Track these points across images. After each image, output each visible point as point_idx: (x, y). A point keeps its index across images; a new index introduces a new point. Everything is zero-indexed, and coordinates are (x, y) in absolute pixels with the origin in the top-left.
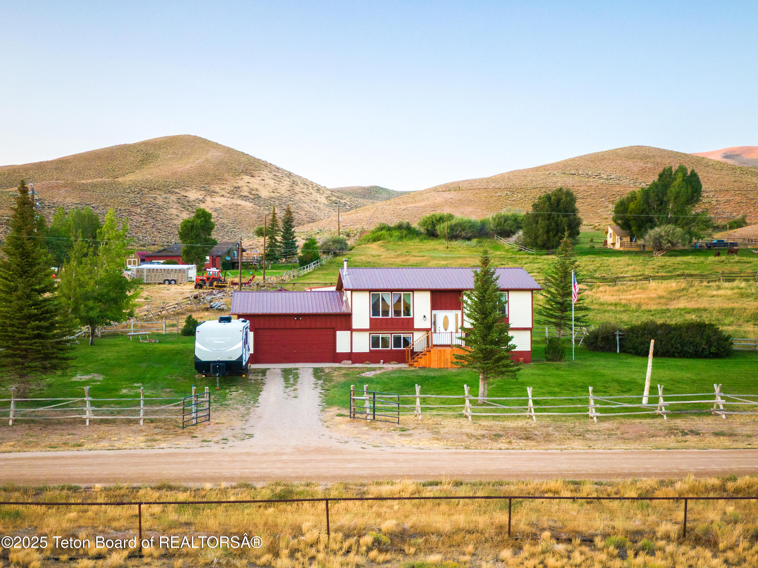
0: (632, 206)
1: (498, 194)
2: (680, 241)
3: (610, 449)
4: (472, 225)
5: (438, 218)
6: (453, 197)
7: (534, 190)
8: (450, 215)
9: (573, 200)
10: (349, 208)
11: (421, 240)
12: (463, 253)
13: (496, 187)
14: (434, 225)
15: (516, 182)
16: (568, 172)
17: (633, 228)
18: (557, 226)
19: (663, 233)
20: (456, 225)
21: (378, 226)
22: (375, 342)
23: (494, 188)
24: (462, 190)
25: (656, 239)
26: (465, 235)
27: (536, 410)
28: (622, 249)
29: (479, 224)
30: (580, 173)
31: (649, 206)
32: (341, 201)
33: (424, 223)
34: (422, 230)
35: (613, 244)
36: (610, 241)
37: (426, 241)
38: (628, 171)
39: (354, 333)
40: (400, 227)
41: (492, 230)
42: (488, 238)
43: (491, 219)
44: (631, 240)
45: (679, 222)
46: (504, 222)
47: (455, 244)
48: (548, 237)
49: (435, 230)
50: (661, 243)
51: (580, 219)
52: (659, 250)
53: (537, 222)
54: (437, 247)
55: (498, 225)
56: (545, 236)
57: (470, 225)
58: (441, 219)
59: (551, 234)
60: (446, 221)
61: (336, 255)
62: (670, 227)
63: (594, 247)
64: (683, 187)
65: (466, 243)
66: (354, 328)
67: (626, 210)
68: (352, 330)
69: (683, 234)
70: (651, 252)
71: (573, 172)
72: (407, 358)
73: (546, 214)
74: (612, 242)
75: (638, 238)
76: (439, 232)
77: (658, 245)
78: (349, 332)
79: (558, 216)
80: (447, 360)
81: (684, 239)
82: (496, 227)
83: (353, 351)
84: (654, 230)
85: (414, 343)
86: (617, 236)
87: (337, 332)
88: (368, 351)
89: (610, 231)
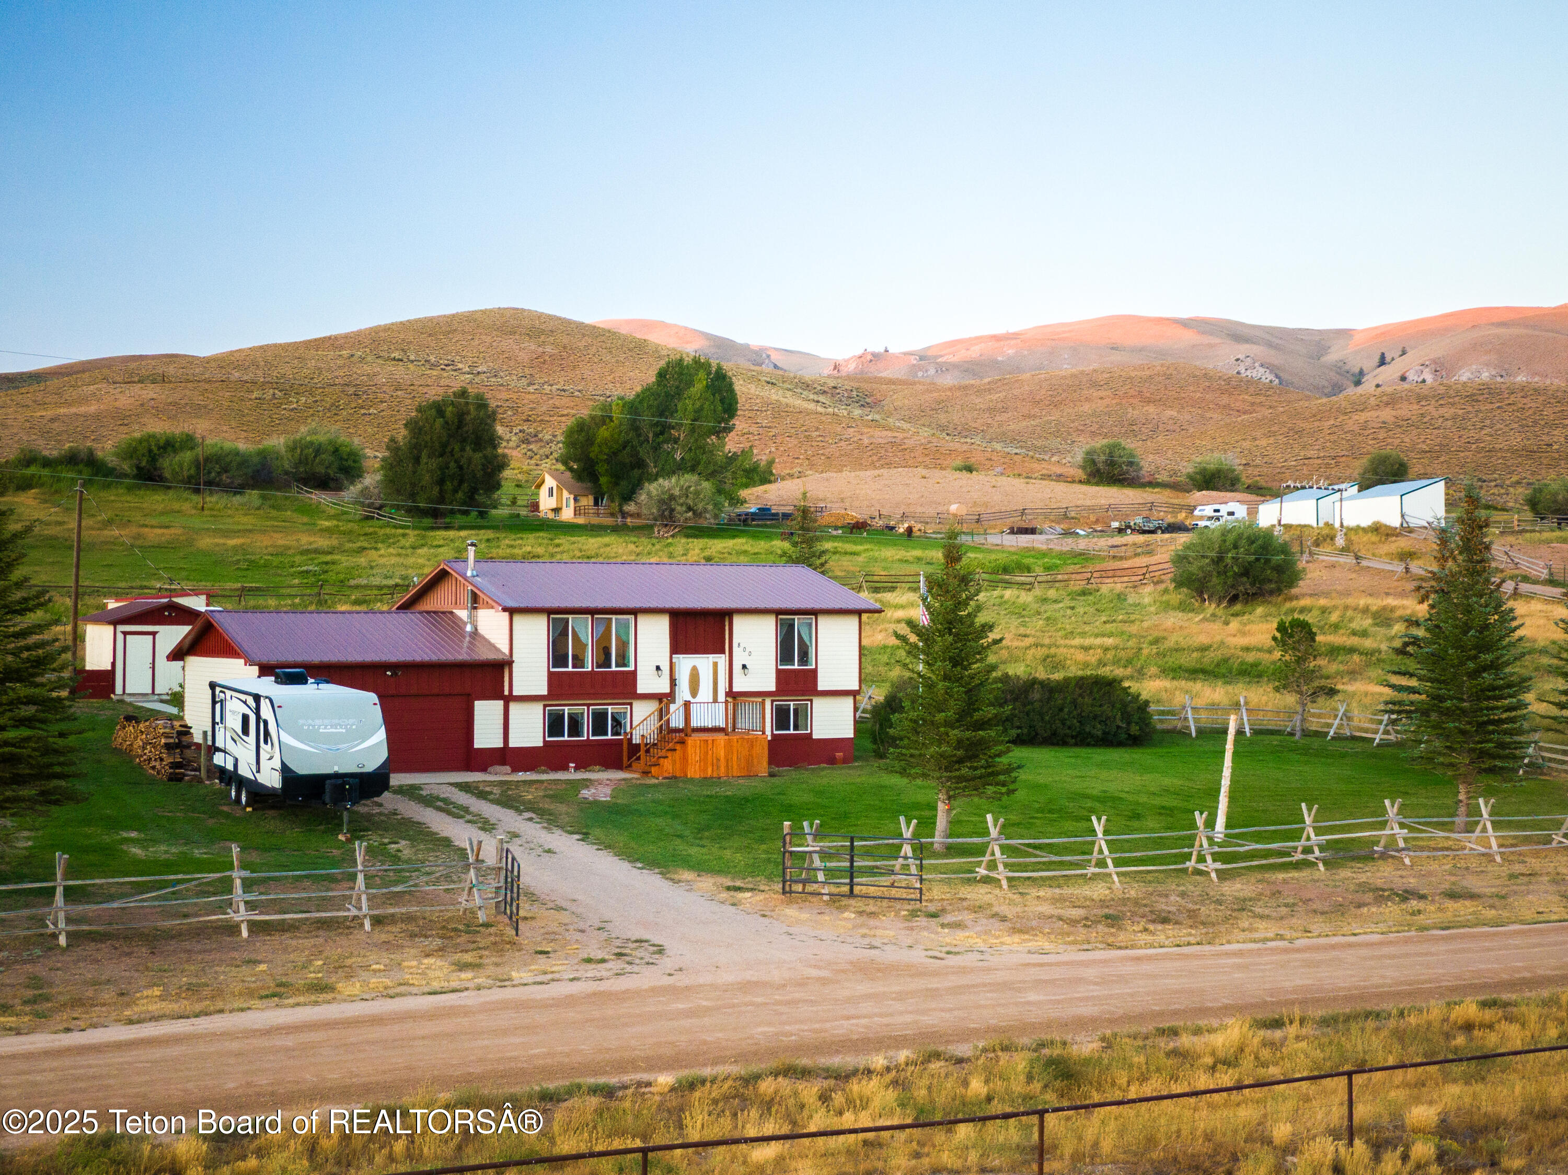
0: (603, 433)
1: (255, 395)
2: (710, 507)
3: (1355, 935)
4: (243, 461)
5: (162, 442)
6: (155, 396)
7: (331, 389)
8: (187, 435)
9: (488, 416)
11: (130, 489)
12: (248, 521)
13: (245, 378)
14: (153, 459)
16: (385, 354)
17: (603, 480)
18: (461, 468)
19: (677, 492)
20: (207, 460)
22: (554, 724)
23: (242, 381)
24: (170, 382)
25: (661, 502)
26: (229, 481)
27: (1118, 863)
28: (581, 521)
29: (256, 460)
30: (412, 358)
31: (639, 435)
33: (130, 452)
34: (126, 467)
35: (557, 510)
36: (546, 503)
37: (142, 492)
38: (509, 358)
39: (513, 707)
40: (73, 459)
41: (287, 473)
42: (280, 489)
43: (283, 450)
44: (596, 503)
45: (700, 468)
46: (315, 457)
47: (214, 500)
48: (441, 491)
49: (157, 468)
50: (672, 510)
51: (505, 456)
52: (666, 525)
53: (417, 460)
54: (176, 506)
55: (300, 462)
56: (436, 490)
57: (238, 459)
58: (169, 445)
59: (449, 486)
60: (182, 448)
62: (689, 479)
63: (519, 515)
64: (706, 400)
65: (237, 499)
66: (515, 693)
67: (590, 441)
68: (509, 699)
69: (714, 494)
70: (651, 527)
71: (396, 355)
72: (625, 758)
73: (437, 444)
74: (554, 506)
75: (612, 500)
76: (167, 474)
77: (666, 513)
78: (501, 702)
79: (463, 449)
80: (718, 760)
81: (715, 505)
82: (296, 466)
83: (511, 745)
84: (655, 485)
85: (634, 724)
86: (566, 494)
87: (477, 703)
88: (541, 744)
89: (550, 482)
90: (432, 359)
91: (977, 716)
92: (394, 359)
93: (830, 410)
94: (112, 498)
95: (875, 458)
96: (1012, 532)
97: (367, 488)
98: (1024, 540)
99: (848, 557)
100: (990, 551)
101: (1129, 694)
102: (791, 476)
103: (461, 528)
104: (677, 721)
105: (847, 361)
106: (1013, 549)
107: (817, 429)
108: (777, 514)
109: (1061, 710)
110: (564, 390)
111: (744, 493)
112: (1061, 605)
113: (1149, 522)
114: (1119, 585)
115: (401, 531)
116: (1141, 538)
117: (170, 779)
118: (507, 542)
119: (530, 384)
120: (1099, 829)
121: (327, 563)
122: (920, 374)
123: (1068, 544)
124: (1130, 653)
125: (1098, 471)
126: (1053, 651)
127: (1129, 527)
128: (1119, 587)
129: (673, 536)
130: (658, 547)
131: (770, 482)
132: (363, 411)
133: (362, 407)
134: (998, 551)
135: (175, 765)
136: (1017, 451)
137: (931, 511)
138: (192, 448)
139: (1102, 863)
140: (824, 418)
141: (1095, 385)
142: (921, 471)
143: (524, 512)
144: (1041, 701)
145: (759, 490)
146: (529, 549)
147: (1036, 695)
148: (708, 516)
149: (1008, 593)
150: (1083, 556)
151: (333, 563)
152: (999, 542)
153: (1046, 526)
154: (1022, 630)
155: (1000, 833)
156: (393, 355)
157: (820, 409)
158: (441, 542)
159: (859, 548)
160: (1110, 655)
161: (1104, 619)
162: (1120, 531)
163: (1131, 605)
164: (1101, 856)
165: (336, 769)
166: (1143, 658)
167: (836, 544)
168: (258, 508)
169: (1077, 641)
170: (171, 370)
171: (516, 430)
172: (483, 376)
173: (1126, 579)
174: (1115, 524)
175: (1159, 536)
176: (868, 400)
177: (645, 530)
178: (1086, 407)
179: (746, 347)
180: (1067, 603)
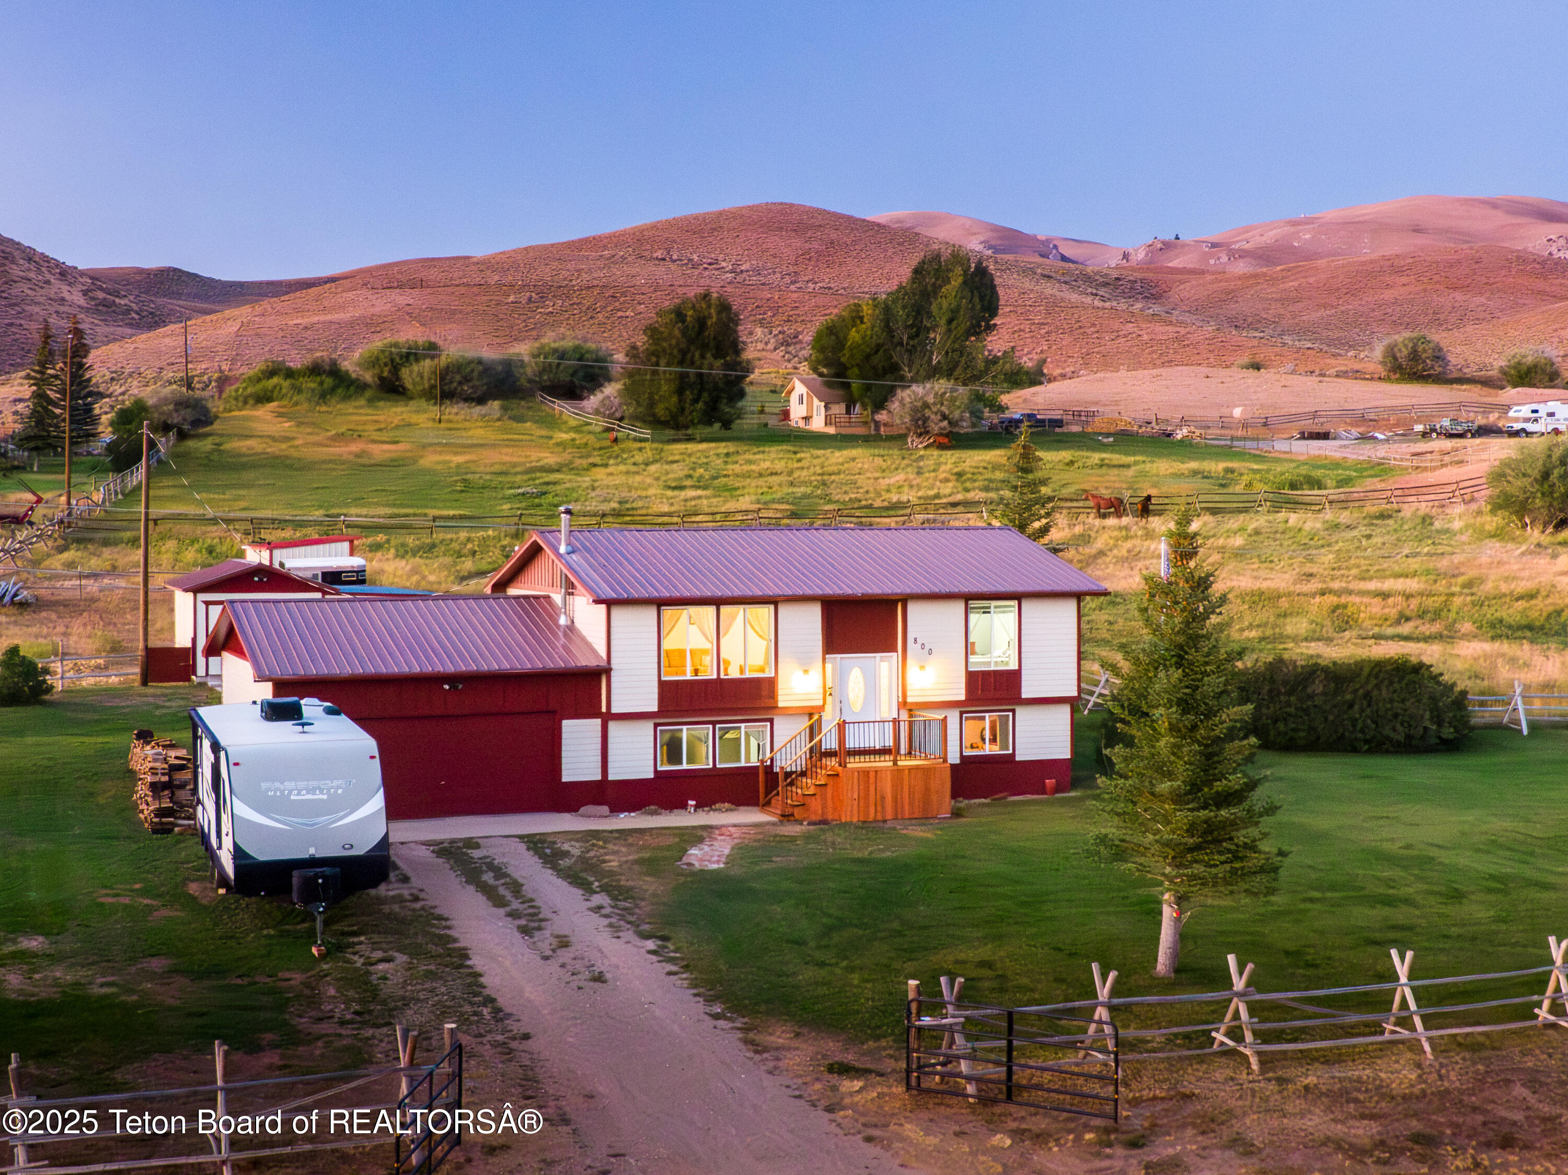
0: (854, 335)
1: (511, 298)
2: (967, 415)
4: (486, 368)
5: (405, 351)
6: (411, 302)
7: (589, 292)
9: (731, 320)
10: (136, 317)
11: (370, 401)
12: (479, 433)
14: (395, 369)
15: (545, 273)
16: (647, 254)
17: (855, 388)
18: (701, 376)
19: (930, 399)
20: (448, 368)
21: (261, 366)
22: (669, 749)
23: (499, 285)
24: (429, 287)
25: (915, 410)
26: (470, 391)
28: (831, 430)
29: (500, 368)
30: (675, 257)
31: (892, 338)
32: (117, 300)
33: (372, 362)
34: (368, 377)
35: (807, 419)
36: (797, 411)
37: (381, 404)
39: (613, 726)
40: (315, 370)
41: (530, 381)
42: (523, 399)
43: (528, 357)
44: (848, 412)
45: (957, 373)
46: (560, 363)
47: (456, 411)
48: (680, 401)
49: (398, 379)
50: (926, 419)
51: (749, 361)
52: (920, 435)
54: (415, 418)
55: (544, 370)
56: (674, 399)
57: (481, 368)
58: (411, 355)
59: (688, 395)
60: (424, 357)
61: (182, 436)
62: (942, 385)
63: (766, 425)
64: (964, 298)
65: (478, 410)
66: (614, 711)
67: (840, 344)
68: (608, 717)
69: (971, 401)
70: (902, 437)
71: (659, 254)
72: (762, 795)
73: (675, 352)
74: (805, 415)
75: (864, 407)
76: (408, 384)
77: (920, 422)
78: (598, 722)
79: (703, 357)
80: (883, 798)
81: (972, 413)
82: (541, 373)
83: (610, 778)
84: (908, 391)
85: (776, 748)
86: (816, 400)
87: (565, 723)
88: (651, 776)
89: (800, 388)
90: (695, 257)
91: (1219, 786)
92: (657, 258)
93: (1108, 304)
94: (351, 411)
95: (1155, 356)
96: (1303, 437)
97: (609, 397)
98: (1316, 447)
99: (1116, 471)
100: (1277, 460)
101: (1439, 683)
102: (1063, 376)
103: (702, 441)
104: (830, 742)
105: (1136, 250)
106: (1302, 458)
107: (1094, 325)
108: (1043, 421)
109: (1351, 706)
110: (830, 288)
111: (1005, 399)
112: (1355, 533)
113: (1458, 424)
114: (1424, 504)
115: (639, 445)
116: (1448, 444)
117: (155, 832)
118: (747, 456)
119: (793, 283)
120: (1402, 971)
121: (548, 483)
122: (1212, 262)
123: (1367, 452)
124: (1438, 601)
125: (1400, 367)
126: (1343, 600)
127: (1433, 430)
128: (1424, 508)
129: (926, 447)
130: (906, 462)
131: (1041, 383)
132: (620, 314)
133: (619, 310)
134: (1286, 460)
135: (161, 813)
136: (1310, 345)
137: (1214, 414)
138: (432, 358)
139: (1405, 1022)
140: (1101, 313)
141: (1399, 271)
142: (1204, 370)
143: (773, 422)
144: (1324, 694)
145: (1028, 392)
146: (767, 464)
147: (1318, 687)
148: (965, 424)
149: (1294, 519)
150: (1380, 469)
151: (555, 483)
152: (1288, 449)
153: (1341, 432)
154: (1308, 568)
155: (1248, 985)
156: (655, 255)
157: (1097, 303)
158: (677, 458)
159: (1131, 459)
160: (1414, 603)
161: (1406, 551)
162: (1425, 435)
163: (1438, 531)
164: (1404, 1014)
165: (312, 851)
166: (1454, 609)
167: (1104, 455)
168: (499, 420)
169: (1372, 585)
170: (433, 274)
171: (775, 332)
172: (744, 275)
173: (1432, 497)
174: (1419, 428)
175: (1468, 442)
176: (1154, 291)
177: (899, 439)
178: (1388, 295)
179: (1034, 238)
180: (1363, 530)
